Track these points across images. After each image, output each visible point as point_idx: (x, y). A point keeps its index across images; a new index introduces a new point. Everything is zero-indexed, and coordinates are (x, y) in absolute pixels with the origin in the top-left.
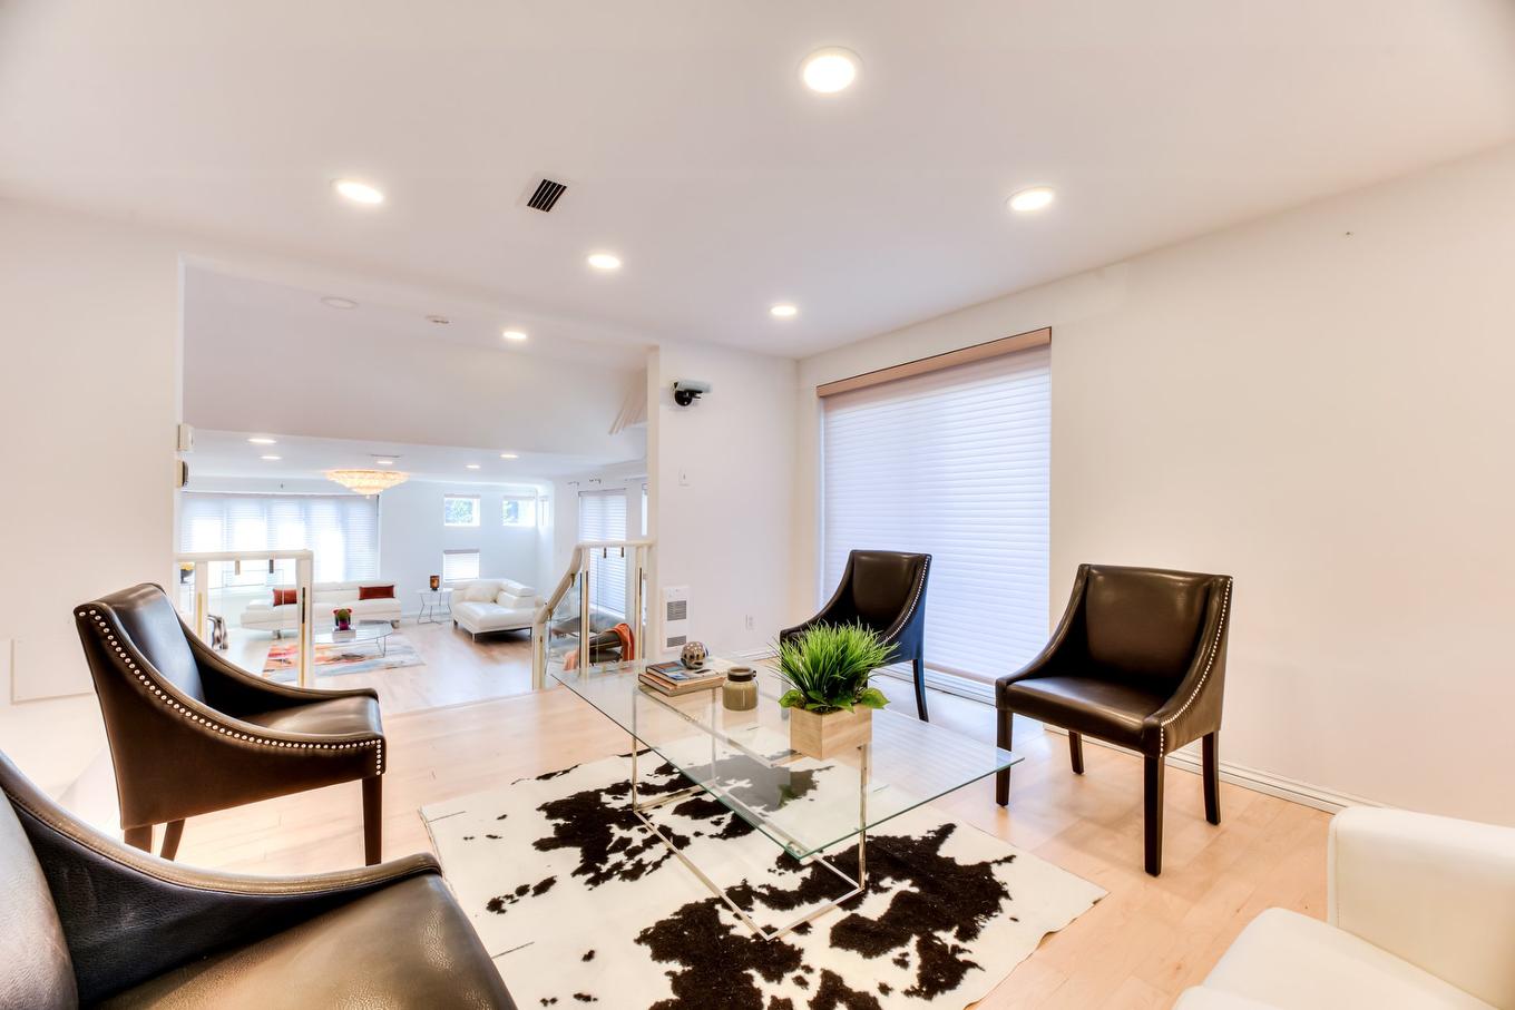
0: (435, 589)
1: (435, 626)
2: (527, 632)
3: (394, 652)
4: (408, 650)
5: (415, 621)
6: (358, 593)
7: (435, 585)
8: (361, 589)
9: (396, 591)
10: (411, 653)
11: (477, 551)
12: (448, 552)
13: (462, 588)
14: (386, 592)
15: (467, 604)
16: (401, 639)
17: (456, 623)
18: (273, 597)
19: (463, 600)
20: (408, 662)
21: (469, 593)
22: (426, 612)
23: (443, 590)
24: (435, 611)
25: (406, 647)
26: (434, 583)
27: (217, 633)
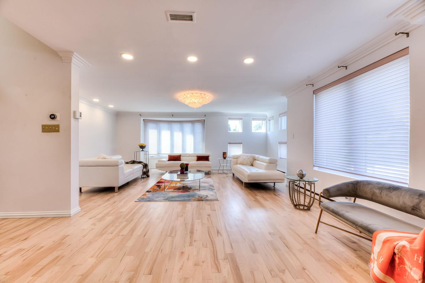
0: (225, 158)
1: (225, 175)
2: (272, 184)
3: (205, 189)
4: (211, 188)
5: (217, 171)
6: (196, 158)
7: (225, 156)
8: (197, 156)
9: (210, 158)
10: (212, 190)
11: (241, 143)
12: (230, 143)
13: (237, 158)
14: (206, 158)
15: (239, 166)
16: (211, 180)
17: (234, 175)
18: (168, 157)
19: (237, 164)
20: (210, 197)
21: (240, 160)
22: (222, 168)
23: (227, 159)
24: (225, 168)
25: (211, 186)
26: (224, 155)
27: (145, 170)
